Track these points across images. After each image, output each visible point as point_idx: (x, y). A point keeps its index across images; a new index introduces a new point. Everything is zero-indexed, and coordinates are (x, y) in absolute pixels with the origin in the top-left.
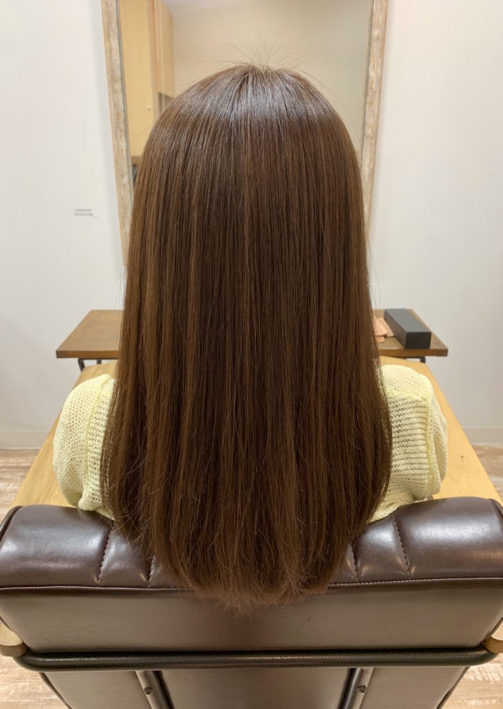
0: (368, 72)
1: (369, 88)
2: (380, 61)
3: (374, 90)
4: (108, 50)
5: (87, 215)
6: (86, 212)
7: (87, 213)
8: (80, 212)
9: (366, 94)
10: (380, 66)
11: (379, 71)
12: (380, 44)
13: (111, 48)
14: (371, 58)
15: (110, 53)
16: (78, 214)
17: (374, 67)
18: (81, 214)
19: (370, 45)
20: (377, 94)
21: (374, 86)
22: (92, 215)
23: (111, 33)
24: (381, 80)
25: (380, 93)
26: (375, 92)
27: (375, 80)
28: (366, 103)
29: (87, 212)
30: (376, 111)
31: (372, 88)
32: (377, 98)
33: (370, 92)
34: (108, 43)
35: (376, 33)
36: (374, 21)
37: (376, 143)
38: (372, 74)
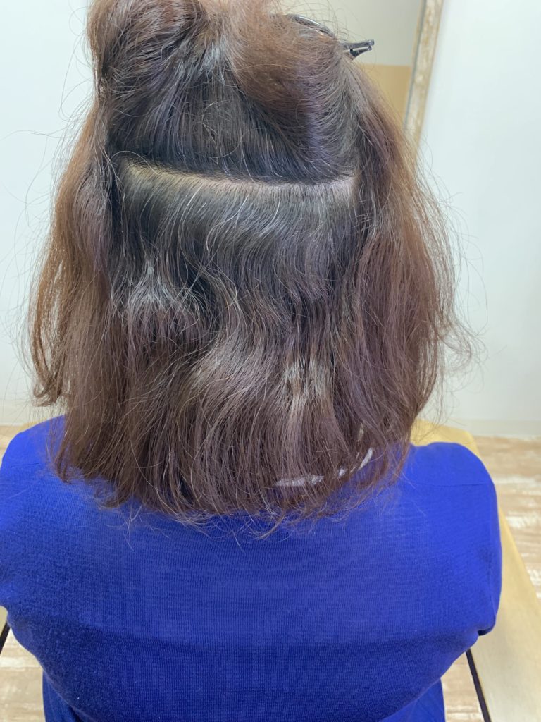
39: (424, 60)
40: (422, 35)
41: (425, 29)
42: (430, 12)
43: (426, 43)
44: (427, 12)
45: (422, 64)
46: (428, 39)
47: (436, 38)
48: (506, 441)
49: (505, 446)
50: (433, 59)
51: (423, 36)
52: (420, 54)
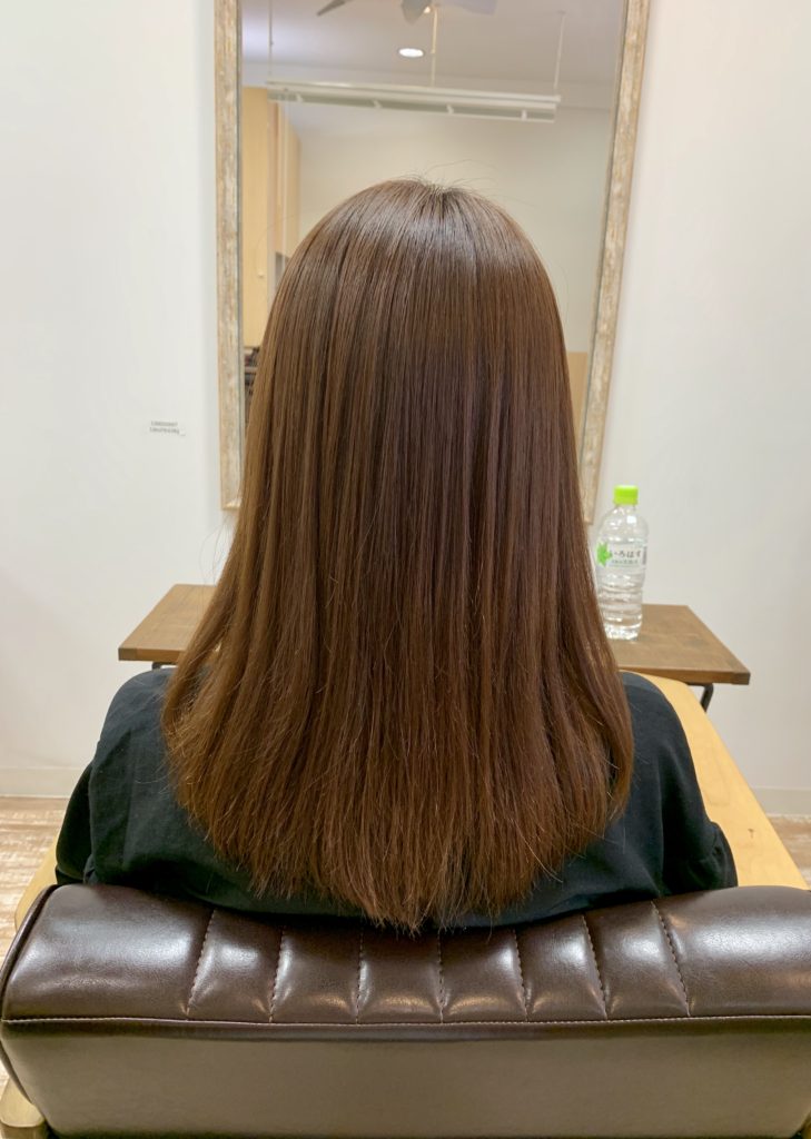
0: (604, 241)
1: (605, 266)
2: (622, 228)
3: (613, 268)
4: (221, 192)
5: (169, 431)
6: (167, 428)
7: (169, 428)
8: (159, 427)
9: (600, 275)
10: (622, 235)
11: (621, 243)
12: (622, 205)
13: (225, 190)
14: (610, 223)
15: (224, 196)
16: (155, 430)
17: (613, 236)
18: (160, 430)
19: (607, 204)
20: (617, 275)
21: (612, 262)
22: (178, 432)
23: (228, 169)
24: (623, 254)
25: (621, 273)
26: (614, 272)
27: (614, 255)
28: (600, 287)
29: (171, 428)
30: (615, 298)
31: (609, 265)
32: (617, 280)
33: (606, 270)
34: (222, 183)
35: (617, 188)
36: (614, 171)
37: (613, 344)
38: (610, 245)
39: (608, 307)
40: (603, 279)
41: (606, 272)
42: (610, 256)
43: (608, 287)
44: (607, 255)
45: (605, 312)
46: (610, 284)
47: (620, 283)
50: (617, 307)
51: (605, 281)
52: (601, 300)
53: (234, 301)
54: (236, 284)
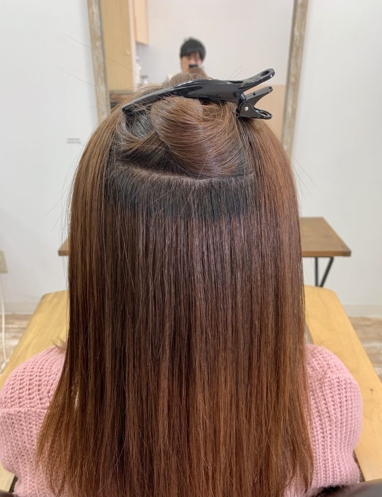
1: (294, 45)
3: (298, 46)
4: (91, 15)
6: (76, 141)
8: (71, 141)
9: (291, 50)
11: (302, 32)
12: (303, 10)
15: (93, 17)
19: (295, 10)
22: (80, 143)
24: (303, 38)
25: (302, 49)
27: (298, 38)
28: (291, 57)
30: (299, 64)
32: (300, 53)
34: (91, 10)
39: (295, 68)
41: (295, 49)
46: (296, 55)
48: (369, 319)
49: (368, 323)
53: (102, 74)
54: (102, 65)
